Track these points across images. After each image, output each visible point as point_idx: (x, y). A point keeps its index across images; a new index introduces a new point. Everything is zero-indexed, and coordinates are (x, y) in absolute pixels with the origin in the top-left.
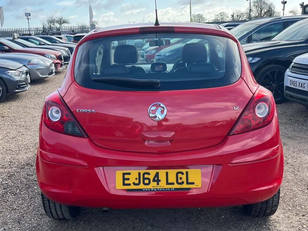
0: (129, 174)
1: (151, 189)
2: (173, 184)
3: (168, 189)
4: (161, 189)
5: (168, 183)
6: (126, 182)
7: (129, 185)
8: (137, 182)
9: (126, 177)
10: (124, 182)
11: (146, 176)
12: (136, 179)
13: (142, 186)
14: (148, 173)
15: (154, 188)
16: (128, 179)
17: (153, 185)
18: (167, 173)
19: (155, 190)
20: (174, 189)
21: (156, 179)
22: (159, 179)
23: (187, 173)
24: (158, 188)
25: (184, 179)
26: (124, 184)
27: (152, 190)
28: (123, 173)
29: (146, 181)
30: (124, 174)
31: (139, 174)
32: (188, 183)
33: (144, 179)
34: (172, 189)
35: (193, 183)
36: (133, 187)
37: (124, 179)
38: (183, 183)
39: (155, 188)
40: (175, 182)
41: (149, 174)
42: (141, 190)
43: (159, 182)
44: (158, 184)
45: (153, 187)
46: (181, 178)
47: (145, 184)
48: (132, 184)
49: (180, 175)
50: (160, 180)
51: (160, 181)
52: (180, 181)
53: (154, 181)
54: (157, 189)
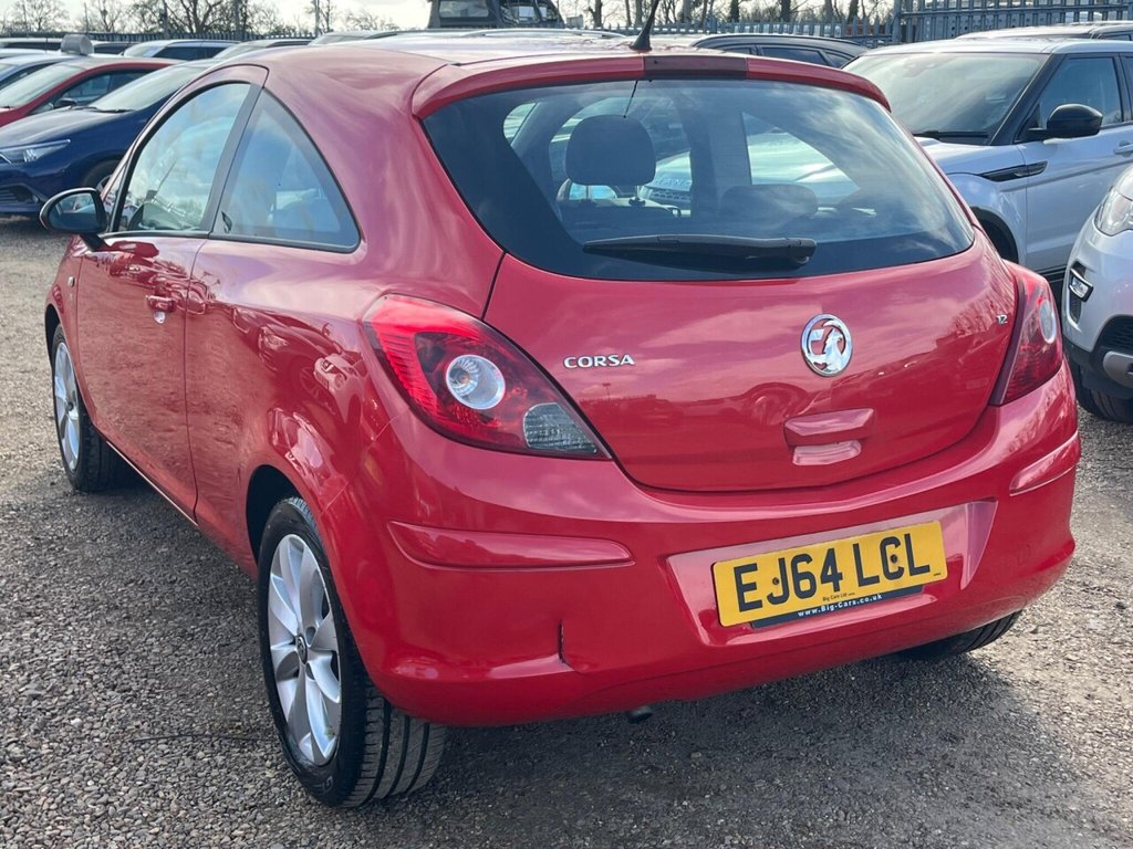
0: (753, 568)
1: (819, 608)
2: (875, 580)
3: (864, 598)
4: (846, 604)
5: (863, 582)
6: (749, 597)
7: (758, 604)
8: (778, 591)
9: (746, 578)
10: (741, 598)
11: (802, 567)
12: (775, 581)
13: (794, 604)
14: (806, 555)
15: (827, 603)
16: (752, 587)
17: (824, 594)
18: (856, 547)
19: (832, 608)
20: (880, 597)
21: (830, 573)
22: (839, 571)
23: (907, 537)
24: (840, 600)
25: (903, 562)
26: (744, 607)
27: (823, 609)
28: (735, 568)
29: (805, 585)
30: (739, 571)
31: (782, 561)
32: (914, 571)
33: (798, 577)
34: (875, 599)
35: (926, 569)
36: (769, 610)
37: (742, 589)
38: (900, 572)
39: (832, 601)
40: (880, 572)
41: (806, 558)
42: (792, 618)
43: (840, 582)
44: (837, 588)
45: (824, 599)
46: (894, 559)
47: (802, 595)
48: (766, 602)
49: (890, 549)
50: (841, 574)
51: (840, 576)
52: (892, 568)
53: (825, 579)
54: (836, 604)
